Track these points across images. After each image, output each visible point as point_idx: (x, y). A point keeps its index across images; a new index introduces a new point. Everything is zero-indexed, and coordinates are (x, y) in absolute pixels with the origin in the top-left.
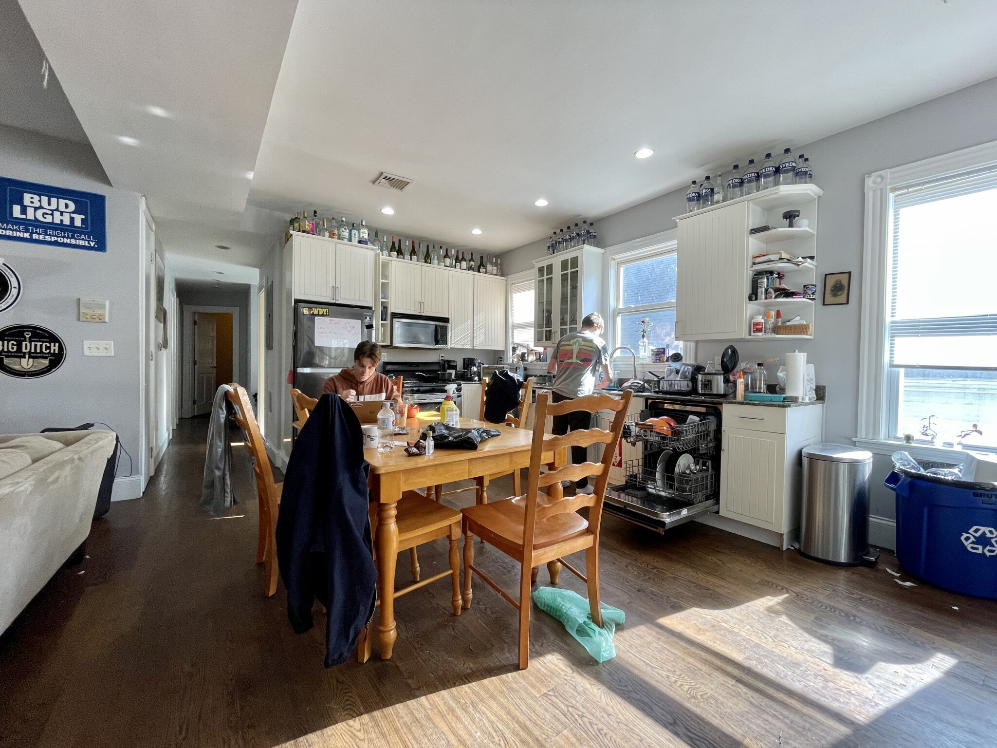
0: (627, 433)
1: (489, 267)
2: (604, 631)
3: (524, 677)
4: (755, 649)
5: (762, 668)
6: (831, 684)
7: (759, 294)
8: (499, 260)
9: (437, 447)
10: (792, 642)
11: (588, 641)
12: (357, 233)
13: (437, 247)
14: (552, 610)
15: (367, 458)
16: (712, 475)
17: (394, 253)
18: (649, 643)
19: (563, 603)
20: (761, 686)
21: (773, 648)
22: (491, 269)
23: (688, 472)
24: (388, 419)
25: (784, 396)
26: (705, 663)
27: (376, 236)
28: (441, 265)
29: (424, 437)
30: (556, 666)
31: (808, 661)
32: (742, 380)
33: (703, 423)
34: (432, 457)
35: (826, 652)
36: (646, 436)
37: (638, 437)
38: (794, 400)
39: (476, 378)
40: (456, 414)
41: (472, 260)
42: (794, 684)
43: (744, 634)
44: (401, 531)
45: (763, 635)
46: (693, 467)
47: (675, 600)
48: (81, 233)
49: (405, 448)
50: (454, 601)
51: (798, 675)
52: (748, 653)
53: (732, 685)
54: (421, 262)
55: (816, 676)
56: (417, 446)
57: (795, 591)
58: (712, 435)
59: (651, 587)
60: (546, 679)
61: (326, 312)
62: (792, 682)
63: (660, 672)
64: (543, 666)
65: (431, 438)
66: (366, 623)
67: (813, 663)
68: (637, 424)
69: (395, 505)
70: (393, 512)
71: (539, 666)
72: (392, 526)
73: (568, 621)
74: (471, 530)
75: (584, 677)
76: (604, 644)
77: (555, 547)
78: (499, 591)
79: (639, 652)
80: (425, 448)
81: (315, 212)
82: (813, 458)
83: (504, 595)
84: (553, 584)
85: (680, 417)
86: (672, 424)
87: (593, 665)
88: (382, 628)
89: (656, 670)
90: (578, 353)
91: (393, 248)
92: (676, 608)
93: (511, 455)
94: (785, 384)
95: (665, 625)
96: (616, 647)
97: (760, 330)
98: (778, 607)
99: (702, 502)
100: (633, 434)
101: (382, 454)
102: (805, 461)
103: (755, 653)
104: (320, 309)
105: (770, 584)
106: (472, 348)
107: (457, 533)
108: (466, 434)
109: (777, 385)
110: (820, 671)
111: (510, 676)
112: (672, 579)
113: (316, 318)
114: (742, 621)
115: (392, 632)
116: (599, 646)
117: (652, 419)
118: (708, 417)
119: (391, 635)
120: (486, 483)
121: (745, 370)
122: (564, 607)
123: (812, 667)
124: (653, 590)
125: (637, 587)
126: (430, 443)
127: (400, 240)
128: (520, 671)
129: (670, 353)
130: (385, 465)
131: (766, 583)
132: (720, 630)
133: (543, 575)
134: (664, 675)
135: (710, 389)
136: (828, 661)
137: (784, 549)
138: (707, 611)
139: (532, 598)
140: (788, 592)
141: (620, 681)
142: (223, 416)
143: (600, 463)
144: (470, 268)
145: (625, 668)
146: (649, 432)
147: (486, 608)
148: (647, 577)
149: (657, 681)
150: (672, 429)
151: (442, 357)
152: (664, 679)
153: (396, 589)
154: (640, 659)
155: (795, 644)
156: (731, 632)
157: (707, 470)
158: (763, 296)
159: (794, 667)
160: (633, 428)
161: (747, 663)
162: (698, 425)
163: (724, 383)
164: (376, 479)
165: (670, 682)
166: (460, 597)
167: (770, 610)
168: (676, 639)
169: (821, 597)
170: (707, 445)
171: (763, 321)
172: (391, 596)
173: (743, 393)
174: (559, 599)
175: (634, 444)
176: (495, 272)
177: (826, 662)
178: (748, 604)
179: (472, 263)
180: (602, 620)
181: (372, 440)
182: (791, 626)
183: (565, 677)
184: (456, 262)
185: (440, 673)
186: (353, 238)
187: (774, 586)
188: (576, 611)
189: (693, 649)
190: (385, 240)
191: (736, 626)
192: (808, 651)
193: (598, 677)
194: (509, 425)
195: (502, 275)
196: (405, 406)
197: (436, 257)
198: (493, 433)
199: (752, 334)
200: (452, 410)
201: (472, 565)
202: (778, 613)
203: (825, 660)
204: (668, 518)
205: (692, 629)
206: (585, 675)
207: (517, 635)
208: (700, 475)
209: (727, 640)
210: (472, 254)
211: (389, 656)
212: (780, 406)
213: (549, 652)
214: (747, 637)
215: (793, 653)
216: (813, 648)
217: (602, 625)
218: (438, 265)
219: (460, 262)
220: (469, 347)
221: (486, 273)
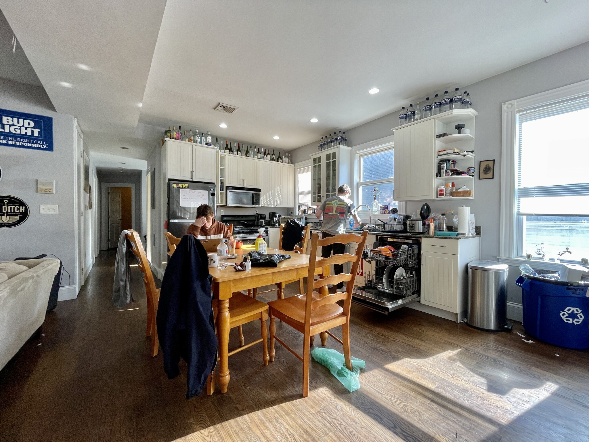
0: (365, 256)
1: (284, 159)
2: (353, 373)
3: (306, 401)
4: (442, 382)
5: (446, 393)
6: (486, 402)
7: (442, 173)
8: (290, 154)
9: (253, 266)
10: (463, 377)
11: (344, 379)
12: (205, 139)
13: (253, 147)
14: (322, 361)
15: (211, 273)
16: (416, 280)
17: (227, 151)
18: (380, 380)
19: (329, 357)
20: (445, 403)
21: (452, 381)
23: (402, 278)
24: (223, 249)
25: (457, 233)
26: (412, 391)
27: (217, 141)
28: (256, 158)
29: (245, 260)
30: (325, 395)
31: (472, 388)
32: (433, 224)
33: (410, 249)
34: (250, 272)
35: (483, 383)
36: (377, 257)
37: (372, 258)
38: (463, 235)
39: (277, 224)
40: (265, 246)
41: (274, 154)
42: (464, 402)
43: (435, 373)
44: (232, 316)
45: (446, 374)
46: (404, 275)
47: (395, 354)
48: (38, 140)
49: (234, 267)
50: (264, 357)
51: (467, 396)
52: (438, 384)
53: (429, 404)
54: (244, 156)
55: (477, 397)
56: (241, 265)
57: (465, 347)
58: (415, 256)
59: (381, 347)
60: (319, 403)
61: (187, 186)
62: (463, 401)
63: (386, 397)
64: (317, 395)
65: (250, 261)
66: (211, 372)
67: (475, 389)
68: (371, 250)
69: (228, 301)
70: (227, 305)
71: (315, 395)
72: (227, 313)
73: (332, 368)
74: (274, 315)
75: (342, 401)
76: (353, 381)
77: (324, 324)
78: (291, 351)
79: (374, 385)
80: (246, 266)
81: (180, 127)
82: (474, 269)
83: (294, 353)
84: (323, 346)
85: (397, 246)
86: (392, 250)
87: (347, 393)
88: (221, 374)
89: (383, 395)
90: (337, 209)
91: (227, 148)
92: (395, 358)
93: (297, 269)
94: (457, 226)
95: (389, 369)
96: (361, 382)
97: (443, 194)
98: (455, 357)
99: (410, 295)
100: (369, 256)
101: (220, 270)
102: (470, 271)
103: (442, 384)
104: (183, 185)
105: (450, 343)
106: (274, 206)
107: (266, 317)
108: (270, 258)
109: (453, 226)
110: (480, 394)
111: (298, 401)
112: (392, 342)
113: (181, 190)
114: (433, 365)
115: (227, 377)
116: (350, 382)
117: (381, 247)
118: (413, 246)
119: (227, 378)
120: (283, 286)
121: (434, 218)
122: (329, 360)
123: (475, 392)
124: (382, 348)
125: (373, 347)
126: (249, 264)
127: (231, 143)
128: (304, 398)
129: (391, 208)
130: (222, 277)
131: (448, 343)
132: (421, 371)
133: (317, 340)
134: (388, 399)
135: (414, 229)
136: (484, 388)
137: (458, 322)
138: (414, 360)
139: (311, 354)
140: (461, 348)
141: (363, 403)
142: (125, 249)
143: (350, 274)
144: (273, 159)
145: (366, 395)
146: (378, 255)
147: (283, 361)
148: (378, 341)
149: (384, 402)
150: (392, 253)
151: (257, 212)
152: (389, 400)
153: (230, 351)
154: (375, 389)
155: (464, 378)
156: (428, 372)
157: (413, 277)
158: (444, 174)
159: (464, 392)
160: (369, 253)
161: (437, 391)
162: (407, 250)
163: (422, 225)
164: (216, 285)
165: (392, 402)
166: (268, 355)
167: (450, 358)
168: (395, 377)
169: (479, 350)
170: (413, 262)
171: (444, 189)
172: (226, 354)
173: (433, 231)
174: (326, 355)
175: (370, 262)
176: (287, 161)
177: (483, 389)
178: (437, 355)
179: (274, 156)
180: (352, 366)
181: (214, 262)
182: (462, 368)
183: (331, 401)
184: (264, 156)
185: (256, 400)
187: (453, 344)
188: (337, 362)
189: (405, 383)
190: (222, 143)
191: (431, 369)
192: (473, 382)
193: (350, 401)
194: (297, 252)
195: (292, 163)
196: (234, 242)
197: (252, 153)
198: (286, 257)
199: (438, 196)
200: (262, 244)
201: (275, 335)
202: (455, 360)
203: (482, 387)
204: (390, 306)
205: (405, 371)
206: (342, 400)
207: (302, 376)
208: (409, 280)
209: (425, 377)
210: (274, 151)
211: (226, 391)
212: (455, 239)
213: (321, 387)
214: (437, 375)
215: (464, 384)
216: (476, 381)
217: (352, 369)
218: (254, 157)
219: (267, 156)
220: (272, 206)
221: (282, 162)
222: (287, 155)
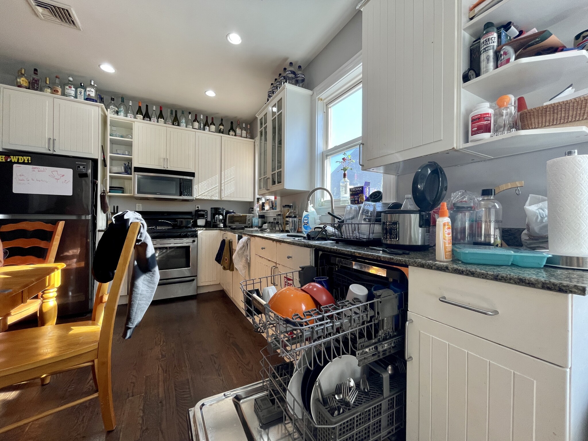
1: (238, 131)
7: (483, 65)
8: (249, 125)
12: (83, 92)
13: (186, 113)
17: (140, 116)
22: (240, 132)
28: (189, 127)
32: (447, 221)
33: (374, 302)
39: (222, 225)
41: (221, 124)
54: (169, 124)
61: (29, 160)
81: (35, 70)
91: (139, 111)
97: (487, 129)
104: (20, 158)
106: (219, 199)
109: (520, 231)
113: (15, 165)
127: (147, 106)
135: (397, 236)
144: (220, 131)
151: (198, 207)
158: (491, 64)
163: (419, 226)
171: (491, 111)
173: (449, 246)
176: (244, 135)
179: (221, 127)
184: (205, 125)
186: (78, 96)
190: (131, 104)
195: (251, 138)
197: (184, 121)
199: (471, 138)
210: (222, 120)
218: (186, 127)
219: (208, 126)
220: (217, 198)
221: (235, 135)
222: (244, 126)
